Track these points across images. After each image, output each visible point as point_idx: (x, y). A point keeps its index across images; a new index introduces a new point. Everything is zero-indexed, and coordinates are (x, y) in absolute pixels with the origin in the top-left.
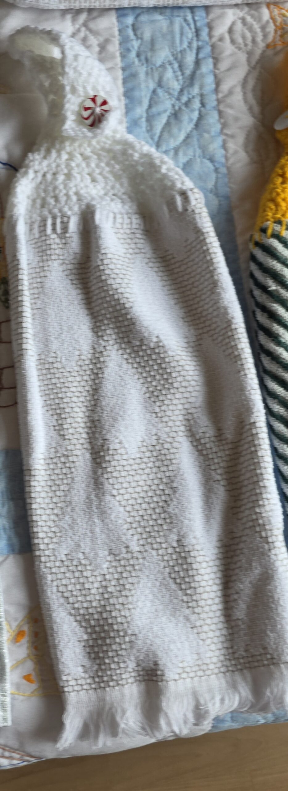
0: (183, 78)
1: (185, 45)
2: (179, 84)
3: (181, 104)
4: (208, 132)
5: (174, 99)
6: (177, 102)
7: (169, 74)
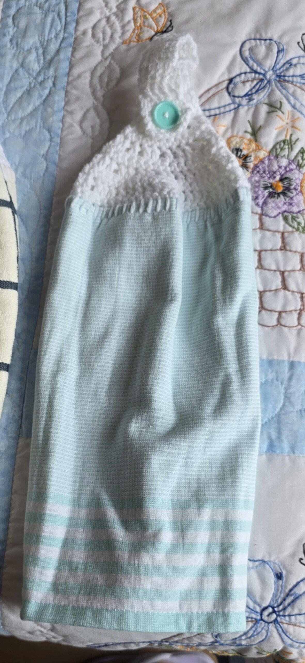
0: (44, 62)
1: (53, 35)
2: (39, 66)
3: (36, 83)
4: (52, 108)
5: (32, 79)
6: (34, 81)
7: (33, 57)
